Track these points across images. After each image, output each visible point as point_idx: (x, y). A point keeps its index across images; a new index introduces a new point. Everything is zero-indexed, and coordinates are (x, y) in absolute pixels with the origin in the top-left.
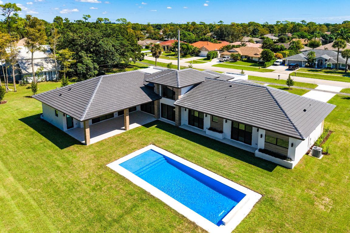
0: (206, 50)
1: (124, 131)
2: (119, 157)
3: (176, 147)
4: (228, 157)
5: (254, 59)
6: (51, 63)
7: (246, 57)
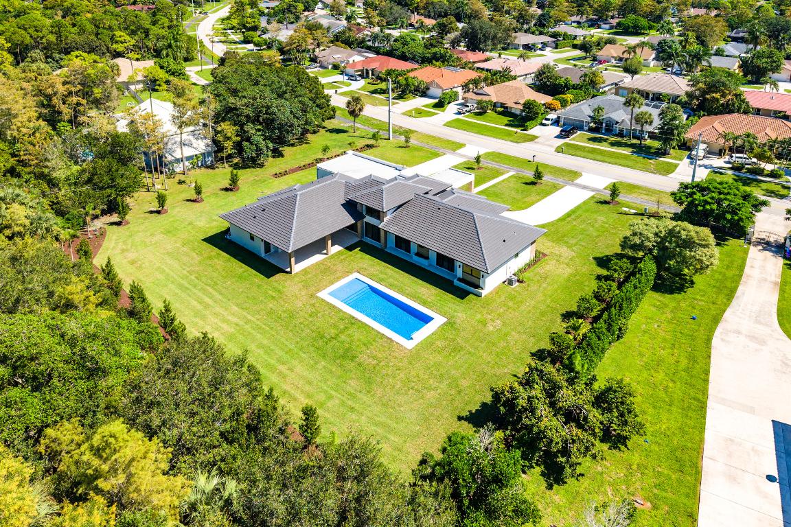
0: (439, 86)
1: (326, 256)
2: (326, 286)
3: (381, 276)
4: (429, 286)
5: (513, 111)
6: (201, 138)
7: (502, 105)
